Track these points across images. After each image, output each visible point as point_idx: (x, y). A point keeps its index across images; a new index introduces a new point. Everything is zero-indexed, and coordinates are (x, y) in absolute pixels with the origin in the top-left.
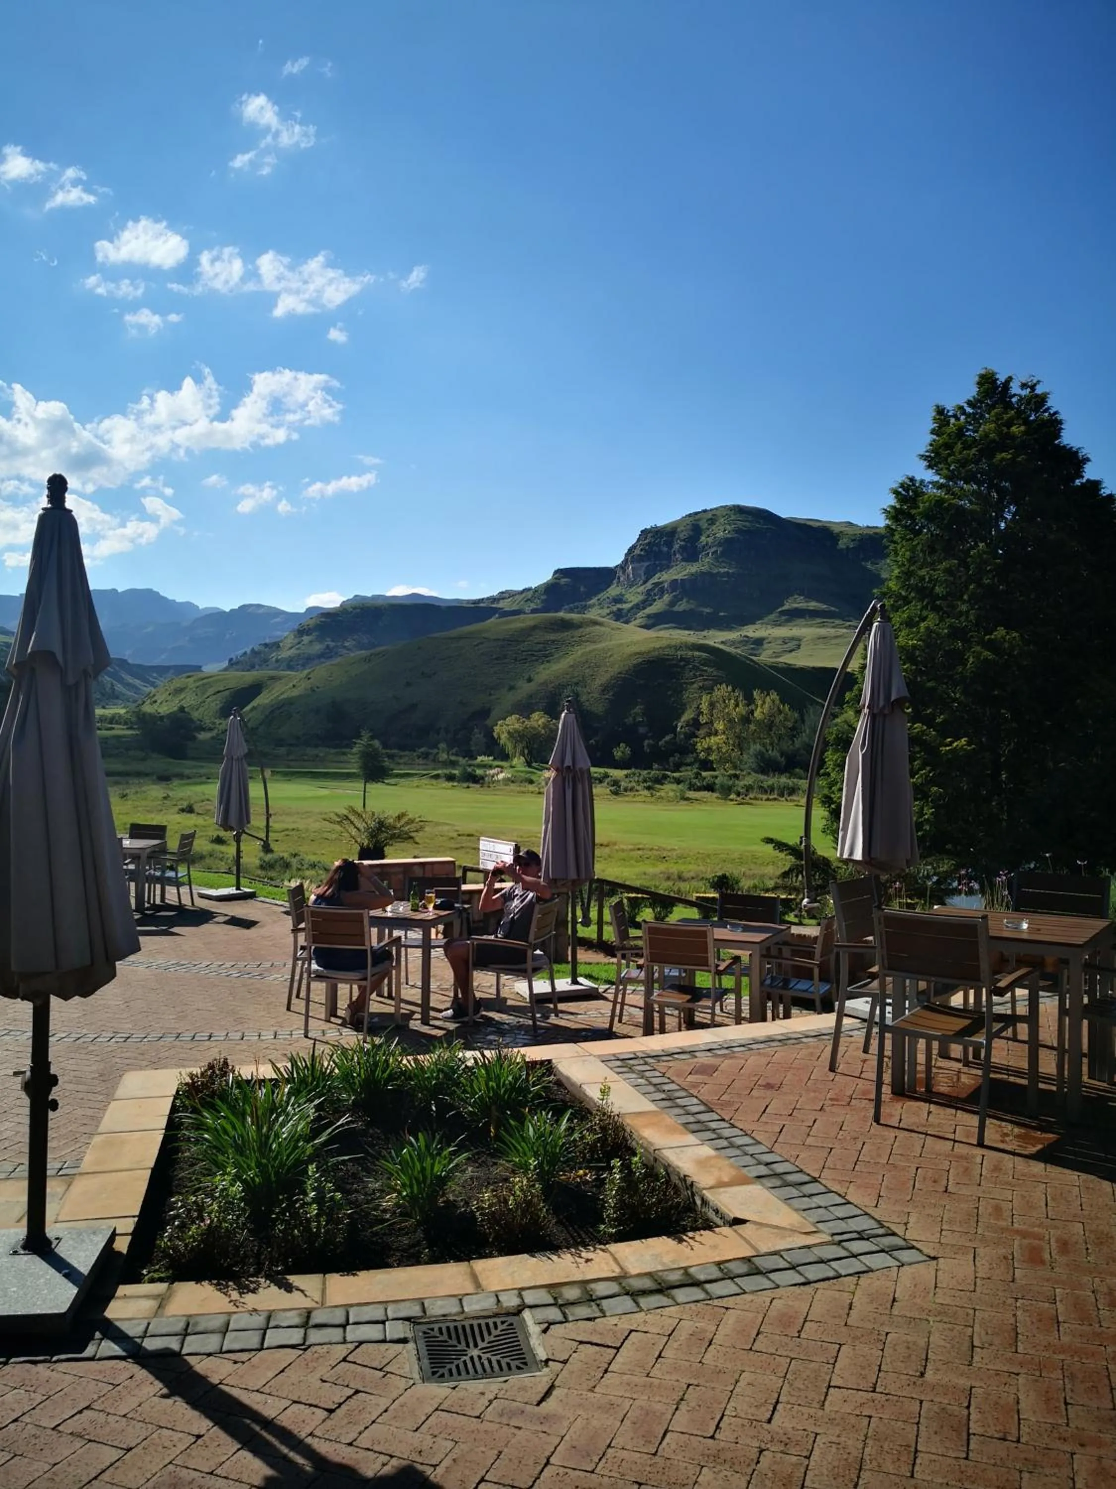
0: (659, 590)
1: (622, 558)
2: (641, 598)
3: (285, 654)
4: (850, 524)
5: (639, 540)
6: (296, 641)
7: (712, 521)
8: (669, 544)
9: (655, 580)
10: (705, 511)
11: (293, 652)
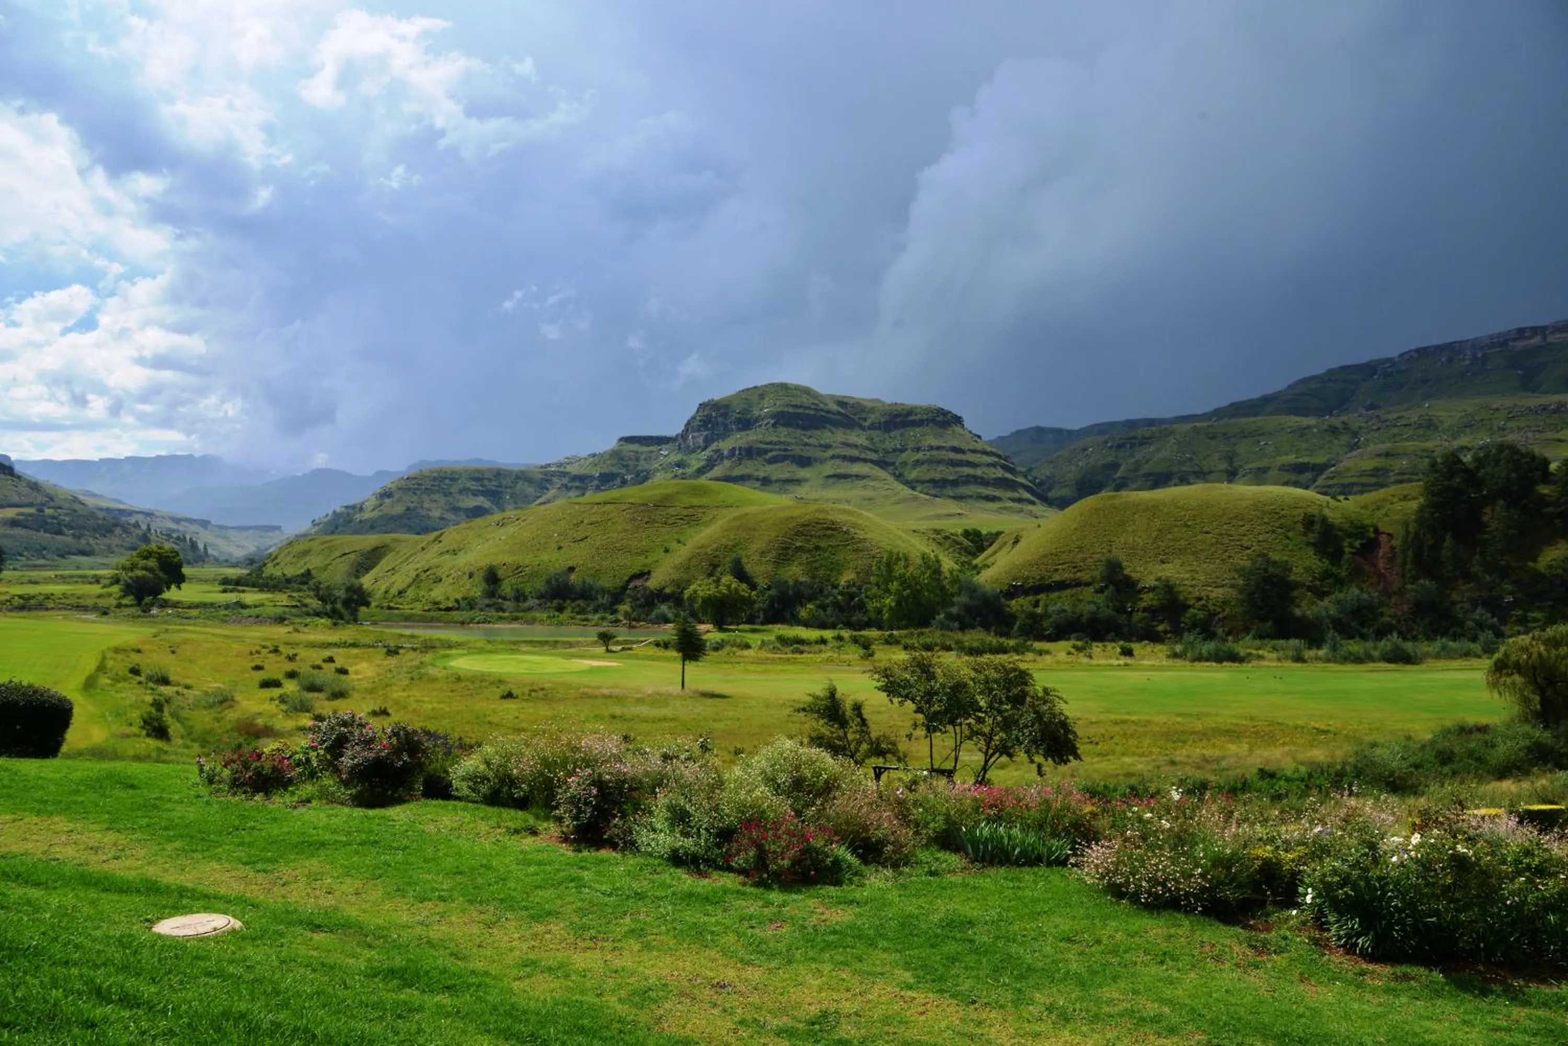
0: (719, 456)
1: (682, 428)
2: (702, 464)
3: (367, 515)
4: (878, 401)
5: (697, 412)
6: (378, 503)
7: (762, 397)
8: (725, 415)
9: (714, 446)
10: (756, 387)
11: (376, 514)
